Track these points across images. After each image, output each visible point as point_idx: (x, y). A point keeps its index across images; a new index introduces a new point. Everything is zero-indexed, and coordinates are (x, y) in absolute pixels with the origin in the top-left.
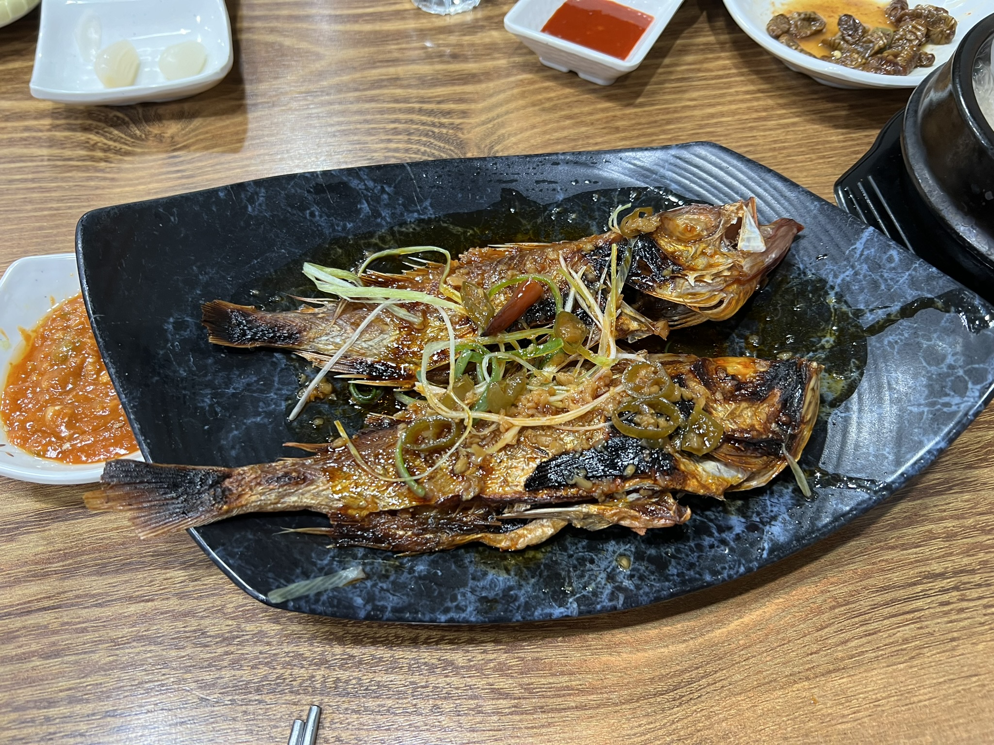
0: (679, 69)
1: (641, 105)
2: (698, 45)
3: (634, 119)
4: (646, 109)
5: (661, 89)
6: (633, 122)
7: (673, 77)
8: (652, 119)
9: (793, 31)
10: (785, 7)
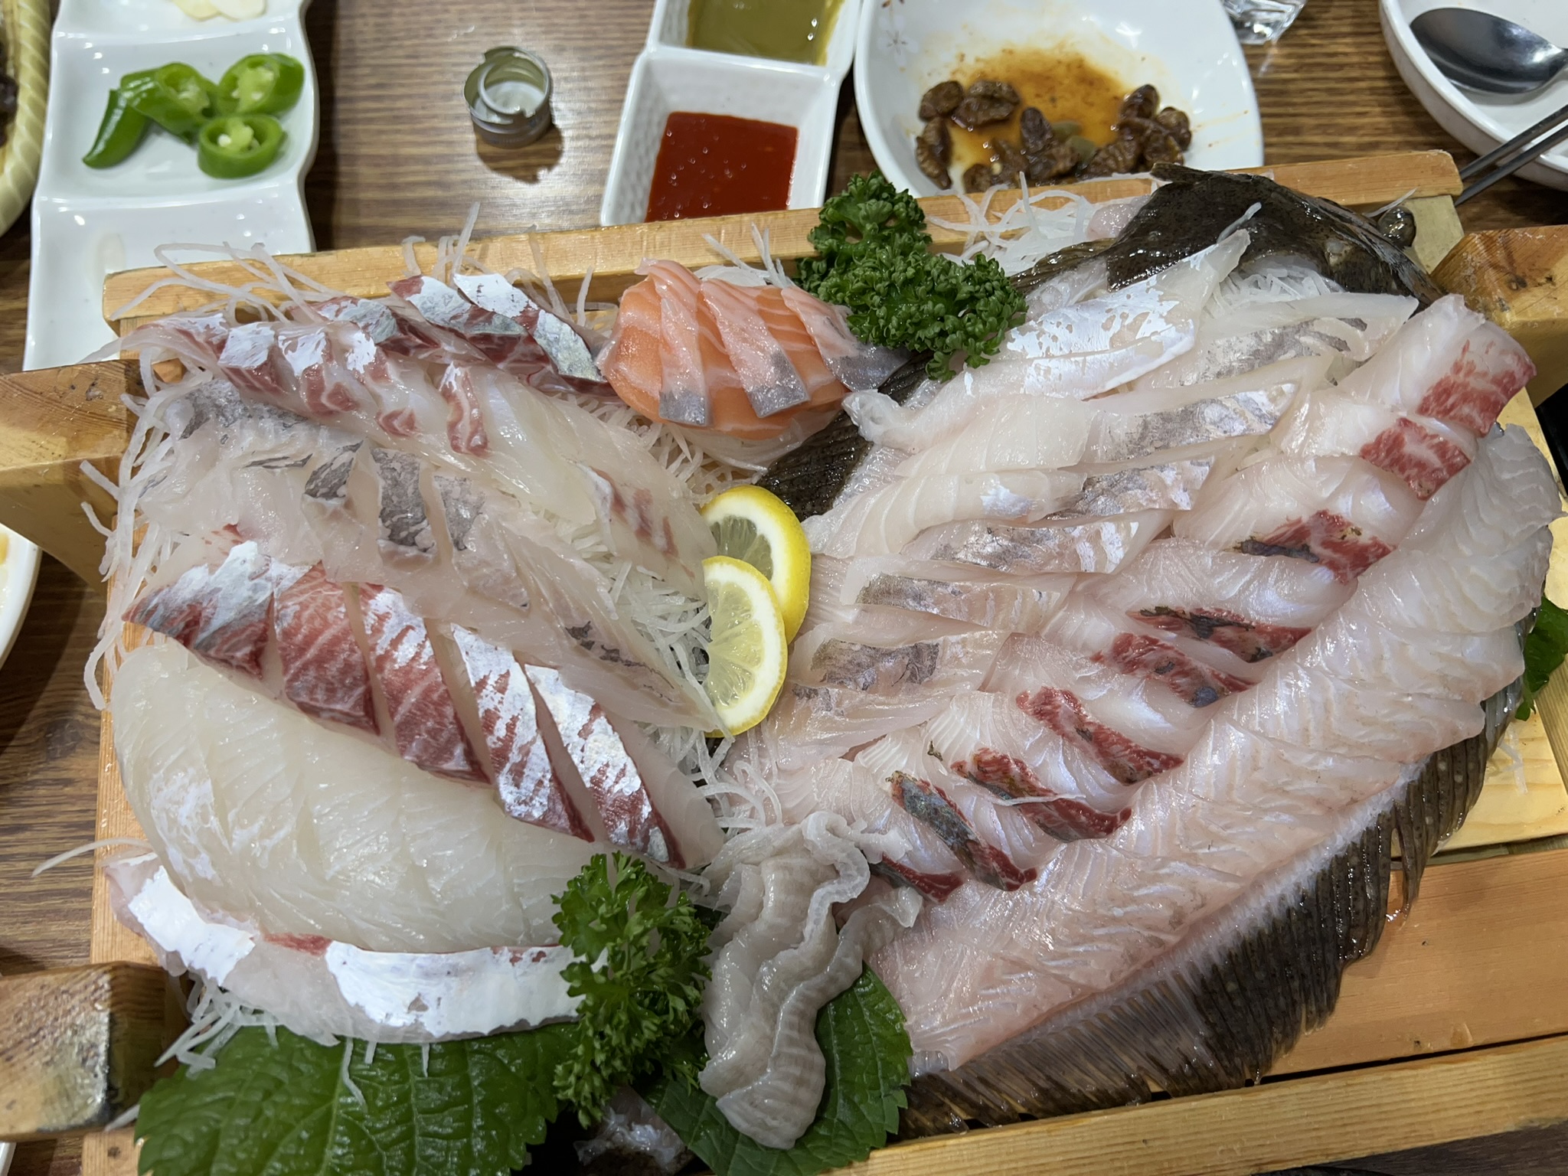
9: (961, 111)
10: (981, 66)
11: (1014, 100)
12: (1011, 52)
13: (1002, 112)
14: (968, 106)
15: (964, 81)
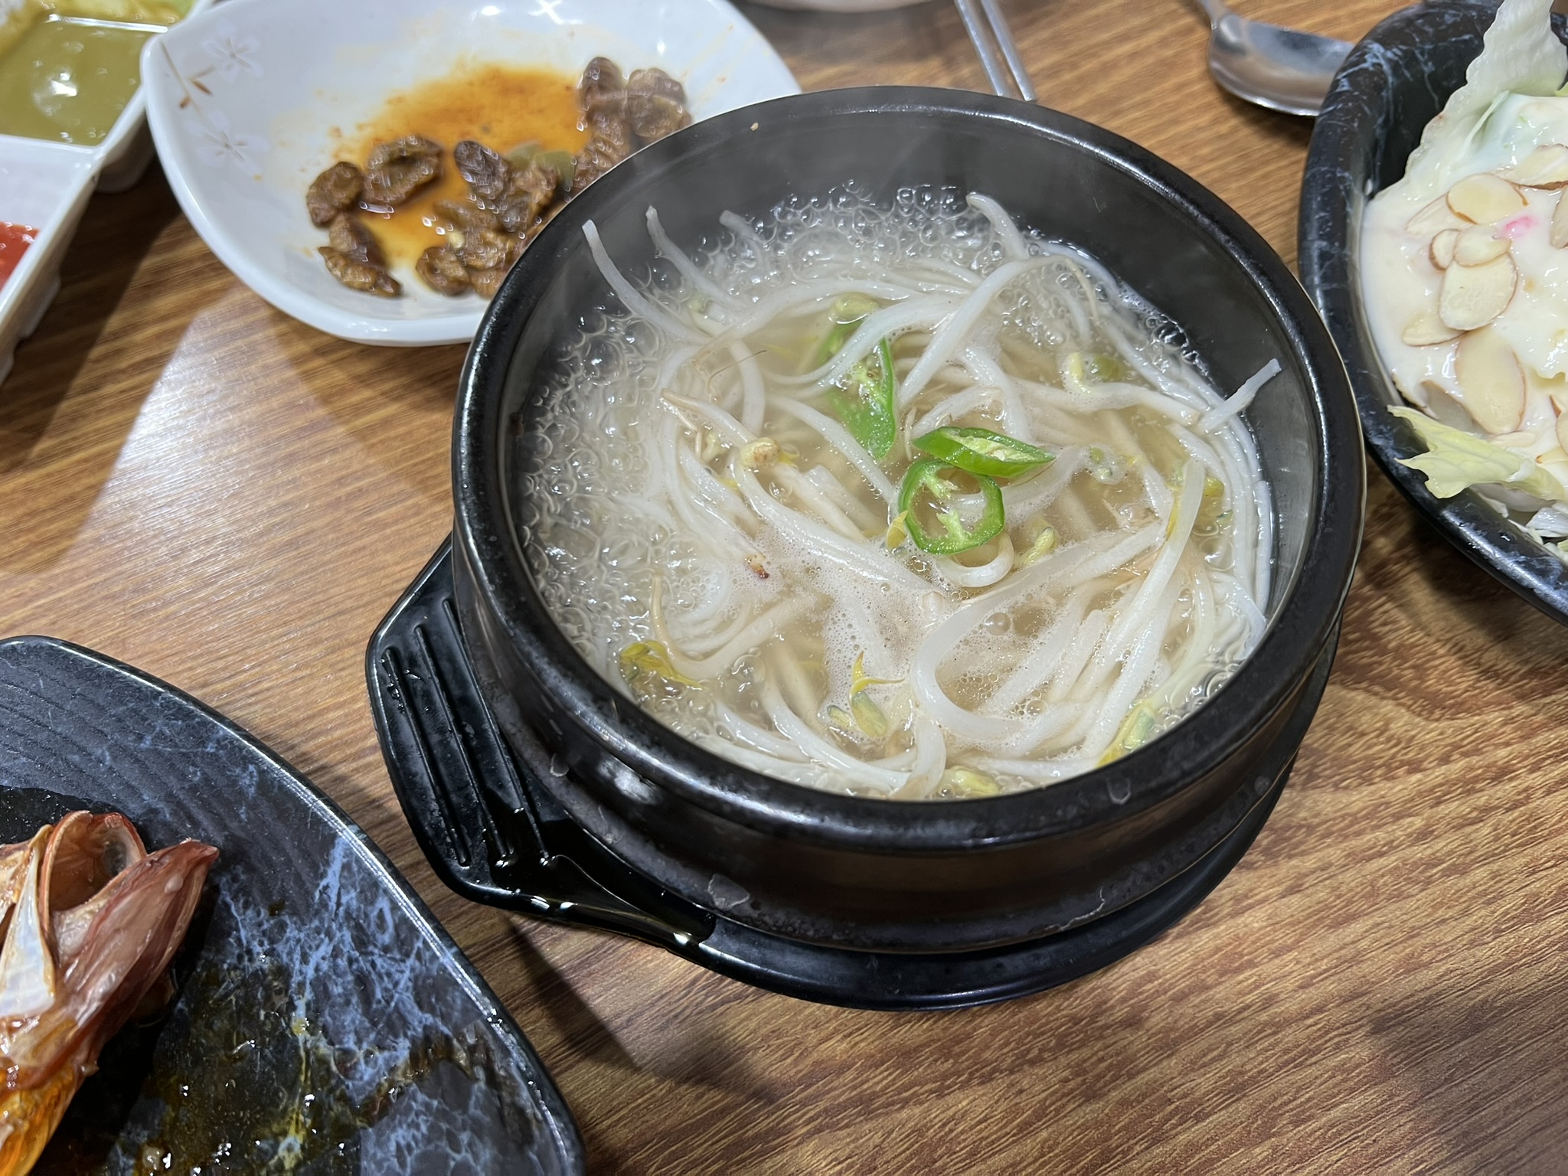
0: (139, 337)
1: (45, 459)
2: (191, 261)
3: (22, 503)
4: (52, 467)
5: (93, 403)
6: (20, 511)
7: (124, 365)
8: (64, 492)
9: (371, 194)
10: (369, 132)
11: (435, 150)
12: (400, 100)
13: (425, 172)
14: (376, 185)
15: (354, 158)
